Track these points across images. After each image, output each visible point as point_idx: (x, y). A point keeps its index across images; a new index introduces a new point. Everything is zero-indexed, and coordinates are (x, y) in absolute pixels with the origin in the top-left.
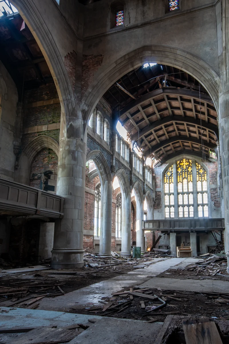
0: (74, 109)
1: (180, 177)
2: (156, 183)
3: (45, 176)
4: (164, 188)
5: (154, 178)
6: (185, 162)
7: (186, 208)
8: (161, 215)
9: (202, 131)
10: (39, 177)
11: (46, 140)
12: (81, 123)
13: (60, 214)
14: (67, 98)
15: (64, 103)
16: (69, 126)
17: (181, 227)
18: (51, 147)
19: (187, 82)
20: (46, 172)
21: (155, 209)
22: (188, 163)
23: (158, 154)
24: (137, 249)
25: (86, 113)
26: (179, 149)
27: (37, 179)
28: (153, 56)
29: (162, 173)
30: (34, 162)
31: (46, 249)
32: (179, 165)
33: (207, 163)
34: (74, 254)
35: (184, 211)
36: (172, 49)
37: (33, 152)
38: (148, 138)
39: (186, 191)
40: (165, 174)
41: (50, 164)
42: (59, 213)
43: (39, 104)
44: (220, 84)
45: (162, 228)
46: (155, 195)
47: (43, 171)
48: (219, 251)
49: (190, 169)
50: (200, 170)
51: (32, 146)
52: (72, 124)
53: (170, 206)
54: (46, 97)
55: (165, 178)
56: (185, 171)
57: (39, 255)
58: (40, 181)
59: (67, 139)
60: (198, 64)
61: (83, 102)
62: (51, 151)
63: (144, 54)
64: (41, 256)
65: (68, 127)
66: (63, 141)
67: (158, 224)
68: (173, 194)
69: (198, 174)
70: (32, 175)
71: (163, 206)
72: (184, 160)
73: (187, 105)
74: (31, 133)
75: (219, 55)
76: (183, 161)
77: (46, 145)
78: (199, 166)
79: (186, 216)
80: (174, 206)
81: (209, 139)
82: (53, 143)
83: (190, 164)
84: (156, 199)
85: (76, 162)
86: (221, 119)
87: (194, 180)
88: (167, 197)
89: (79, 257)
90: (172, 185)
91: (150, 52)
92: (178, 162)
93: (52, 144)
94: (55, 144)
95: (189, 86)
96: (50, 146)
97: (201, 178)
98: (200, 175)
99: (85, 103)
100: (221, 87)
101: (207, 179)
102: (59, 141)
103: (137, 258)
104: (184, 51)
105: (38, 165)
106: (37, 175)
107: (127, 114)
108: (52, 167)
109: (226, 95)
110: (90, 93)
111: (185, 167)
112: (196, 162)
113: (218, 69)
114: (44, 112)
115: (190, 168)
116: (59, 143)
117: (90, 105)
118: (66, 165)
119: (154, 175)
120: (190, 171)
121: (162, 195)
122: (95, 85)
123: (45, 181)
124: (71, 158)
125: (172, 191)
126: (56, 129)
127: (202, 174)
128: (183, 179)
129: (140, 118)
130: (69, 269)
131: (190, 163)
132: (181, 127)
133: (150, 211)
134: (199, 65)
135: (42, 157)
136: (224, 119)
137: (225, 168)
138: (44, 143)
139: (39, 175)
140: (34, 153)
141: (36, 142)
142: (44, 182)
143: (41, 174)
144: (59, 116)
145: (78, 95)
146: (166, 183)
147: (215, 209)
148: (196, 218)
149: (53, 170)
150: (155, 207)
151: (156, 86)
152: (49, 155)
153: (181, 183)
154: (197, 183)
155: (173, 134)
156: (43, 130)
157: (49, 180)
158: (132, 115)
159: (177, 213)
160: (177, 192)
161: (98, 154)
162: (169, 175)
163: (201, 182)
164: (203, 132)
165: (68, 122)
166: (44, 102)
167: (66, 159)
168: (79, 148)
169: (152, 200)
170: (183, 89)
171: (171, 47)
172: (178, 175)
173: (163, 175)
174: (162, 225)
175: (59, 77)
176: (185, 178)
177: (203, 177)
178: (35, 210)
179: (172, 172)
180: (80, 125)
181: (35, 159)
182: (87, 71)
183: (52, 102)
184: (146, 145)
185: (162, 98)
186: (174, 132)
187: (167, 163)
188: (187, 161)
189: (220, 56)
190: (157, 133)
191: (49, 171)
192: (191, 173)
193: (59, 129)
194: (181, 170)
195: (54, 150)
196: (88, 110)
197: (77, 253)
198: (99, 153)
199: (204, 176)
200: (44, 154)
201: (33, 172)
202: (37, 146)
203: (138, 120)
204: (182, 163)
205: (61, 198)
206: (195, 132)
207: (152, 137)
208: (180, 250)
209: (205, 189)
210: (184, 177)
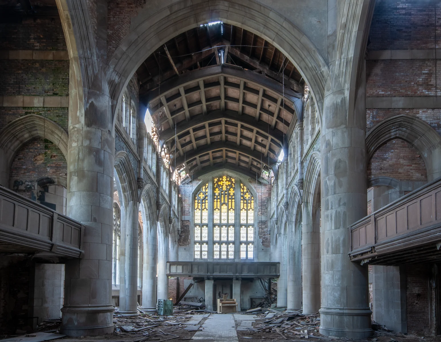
0: (96, 77)
1: (217, 202)
2: (182, 208)
3: (39, 186)
4: (193, 216)
5: (180, 201)
6: (226, 181)
7: (224, 246)
8: (189, 255)
9: (260, 139)
10: (28, 186)
11: (42, 124)
12: (107, 103)
13: (81, 252)
14: (86, 55)
15: (80, 63)
16: (88, 105)
17: (223, 272)
18: (50, 137)
19: (258, 63)
20: (42, 179)
21: (180, 245)
22: (230, 183)
23: (189, 166)
24: (168, 303)
25: (115, 87)
26: (218, 161)
27: (24, 191)
28: (231, 12)
29: (191, 193)
30: (16, 159)
31: (46, 305)
32: (216, 184)
33: (256, 185)
34: (102, 313)
35: (222, 250)
36: (262, 8)
37: (14, 143)
38: (182, 139)
39: (225, 222)
40: (196, 196)
41: (48, 167)
42: (78, 249)
43: (23, 55)
44: (329, 78)
45: (195, 273)
46: (181, 226)
47: (35, 176)
48: (269, 305)
49: (232, 192)
50: (246, 195)
51: (12, 132)
52: (94, 102)
53: (201, 243)
54: (38, 44)
55: (196, 201)
56: (226, 194)
57: (34, 316)
58: (29, 193)
59: (85, 129)
60: (299, 41)
61: (112, 67)
62: (50, 145)
63: (216, 5)
64: (38, 318)
65: (88, 107)
66: (78, 131)
67: (189, 267)
68: (207, 225)
69: (242, 200)
70: (13, 182)
71: (192, 242)
72: (224, 177)
73: (251, 97)
74: (9, 107)
75: (330, 33)
76: (222, 178)
77: (40, 133)
78: (245, 188)
79: (224, 257)
80: (207, 243)
81: (268, 152)
82: (57, 131)
83: (233, 184)
84: (182, 232)
85: (102, 169)
86: (327, 130)
87: (238, 208)
88: (197, 230)
89: (109, 317)
90: (205, 213)
91: (226, 4)
92: (216, 180)
93: (53, 132)
94: (59, 134)
95: (261, 69)
96: (49, 135)
97: (247, 206)
98: (245, 202)
99: (114, 70)
100: (329, 82)
101: (255, 208)
102: (68, 129)
103: (167, 316)
104: (281, 16)
105: (25, 167)
106: (23, 183)
107: (162, 97)
108: (53, 172)
109: (337, 95)
110: (123, 53)
111: (224, 188)
112: (241, 182)
113: (327, 55)
114: (34, 71)
115: (232, 189)
116: (67, 133)
117: (123, 75)
118: (86, 172)
119: (180, 196)
120: (232, 194)
121: (191, 225)
122: (133, 41)
123: (40, 195)
124: (95, 162)
125: (205, 221)
126: (61, 108)
127: (249, 200)
128: (222, 204)
129: (178, 106)
130: (96, 336)
131: (232, 182)
132: (231, 129)
133: (173, 248)
134: (301, 43)
135: (31, 152)
136: (331, 130)
137: (328, 199)
138: (37, 128)
139: (27, 183)
140: (16, 144)
141: (20, 125)
142: (38, 196)
143: (31, 182)
144: (66, 84)
145: (102, 52)
146: (196, 209)
147: (263, 250)
148: (237, 260)
149: (55, 178)
150: (181, 242)
151: (211, 60)
152: (47, 151)
153: (219, 211)
154: (240, 212)
155: (217, 138)
156: (35, 106)
157: (46, 193)
158: (168, 100)
159: (211, 252)
160: (213, 223)
161: (124, 157)
162: (202, 198)
163: (246, 211)
164: (262, 140)
165: (86, 97)
166: (34, 54)
167: (86, 162)
168: (106, 147)
169: (176, 233)
170: (252, 71)
171: (262, 5)
172: (215, 199)
173: (193, 197)
174: (195, 269)
175: (73, 13)
176: (224, 203)
177: (249, 205)
178: (51, 245)
179: (206, 193)
180: (106, 106)
181: (17, 156)
182: (118, 13)
183: (50, 57)
184: (177, 150)
185: (217, 81)
186: (218, 135)
187: (200, 180)
188: (228, 179)
189: (332, 35)
190: (197, 133)
191: (48, 178)
192: (233, 197)
193: (68, 108)
194: (219, 192)
195: (56, 142)
196: (119, 83)
197: (106, 312)
198: (125, 155)
199: (251, 203)
200: (36, 149)
201: (15, 178)
202: (22, 132)
203: (175, 108)
204: (222, 182)
205: (81, 225)
206: (250, 140)
207: (187, 138)
208: (222, 304)
209: (251, 222)
210: (222, 201)
